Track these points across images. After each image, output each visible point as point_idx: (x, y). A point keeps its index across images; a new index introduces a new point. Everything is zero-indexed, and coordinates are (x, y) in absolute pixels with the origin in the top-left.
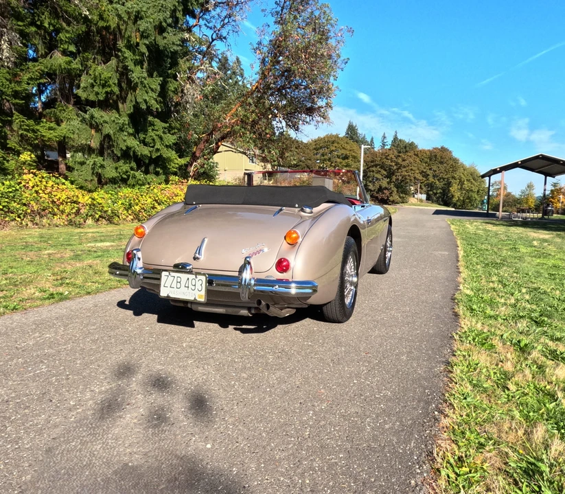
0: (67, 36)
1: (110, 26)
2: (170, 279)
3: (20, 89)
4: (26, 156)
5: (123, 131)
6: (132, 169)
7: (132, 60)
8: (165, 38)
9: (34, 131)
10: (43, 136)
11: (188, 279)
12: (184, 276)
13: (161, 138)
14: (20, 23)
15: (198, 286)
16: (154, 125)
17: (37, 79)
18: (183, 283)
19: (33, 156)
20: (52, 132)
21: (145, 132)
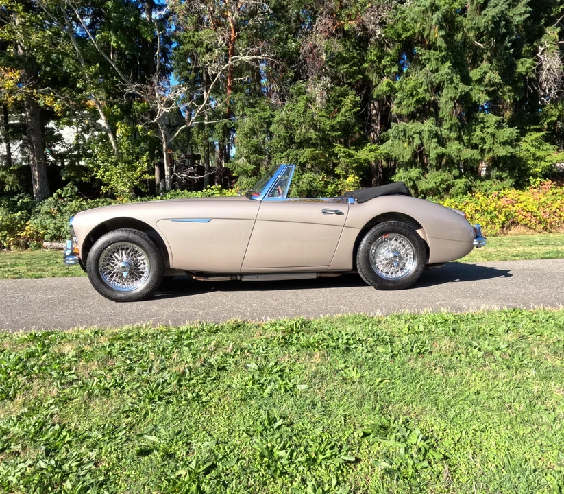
0: (388, 59)
1: (415, 34)
3: (335, 122)
4: (351, 179)
5: (432, 138)
6: (455, 178)
7: (437, 59)
8: (485, 15)
9: (350, 156)
10: (360, 159)
13: (493, 136)
14: (345, 66)
16: (483, 122)
17: (351, 110)
19: (356, 177)
20: (371, 153)
21: (470, 132)
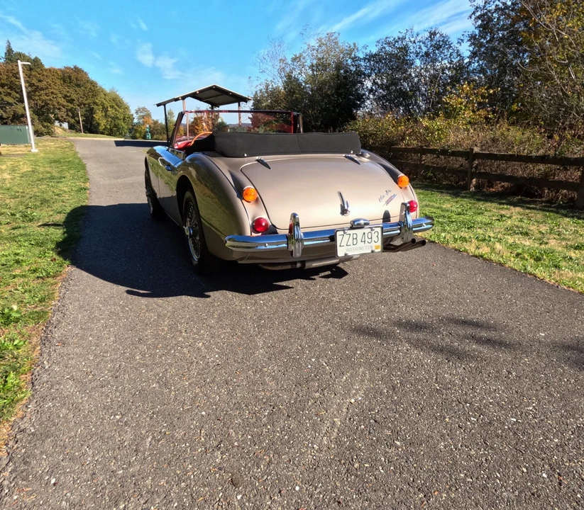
2: (346, 237)
11: (364, 233)
12: (359, 232)
15: (375, 238)
18: (359, 239)
